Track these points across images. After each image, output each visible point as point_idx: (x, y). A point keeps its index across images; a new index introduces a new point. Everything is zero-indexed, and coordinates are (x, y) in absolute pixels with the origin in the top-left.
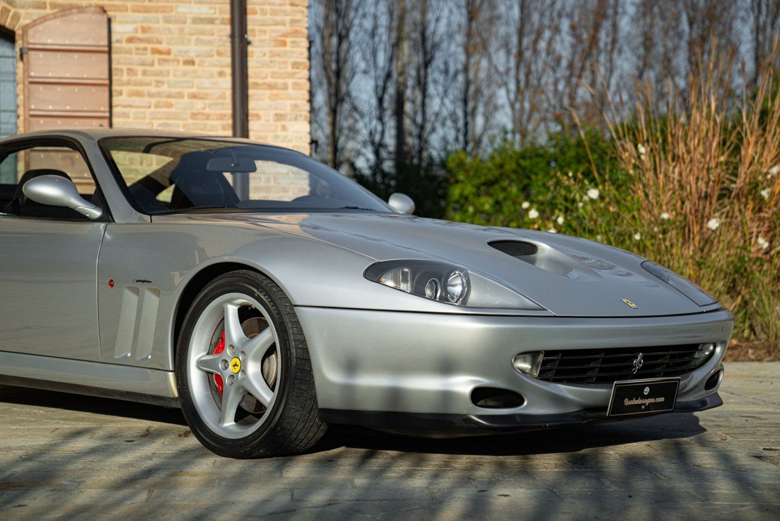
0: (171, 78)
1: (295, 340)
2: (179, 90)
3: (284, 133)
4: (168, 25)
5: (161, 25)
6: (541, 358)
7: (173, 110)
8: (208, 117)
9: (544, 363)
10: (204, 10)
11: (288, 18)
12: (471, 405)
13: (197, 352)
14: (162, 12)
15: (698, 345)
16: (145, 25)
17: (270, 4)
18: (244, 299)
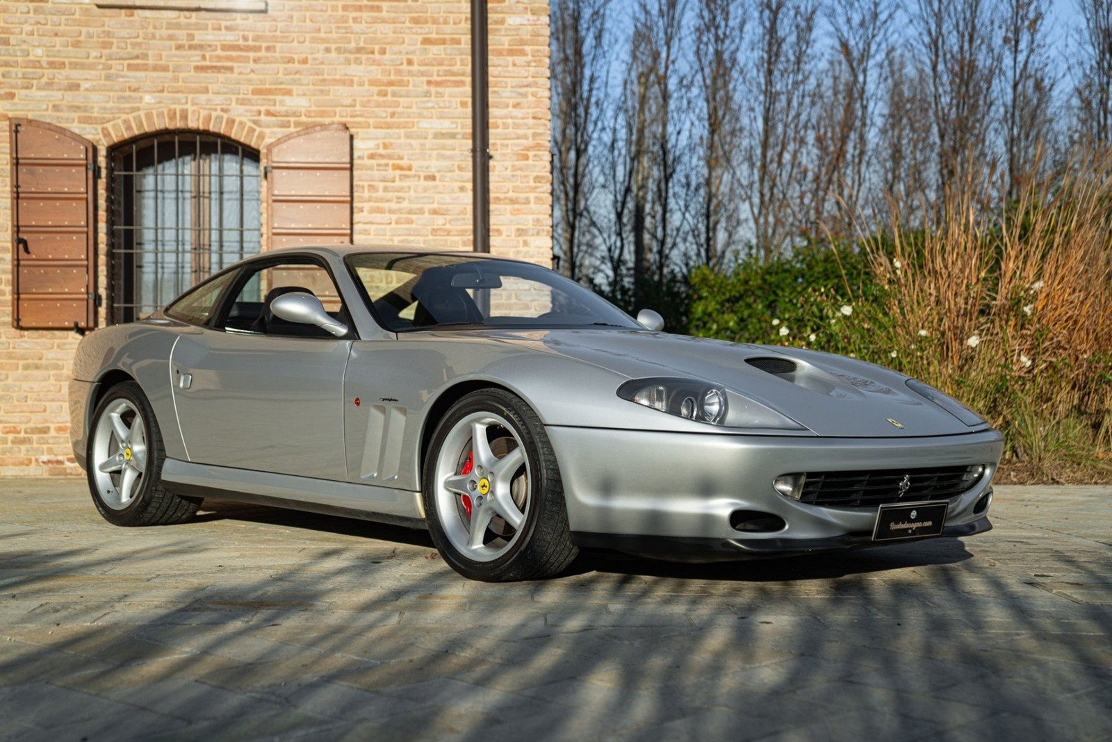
0: (412, 193)
1: (546, 461)
2: (420, 206)
3: (526, 249)
4: (408, 141)
5: (403, 140)
6: (803, 480)
7: (414, 226)
8: (448, 233)
9: (807, 485)
10: (446, 126)
11: (531, 131)
12: (730, 528)
13: (444, 472)
14: (404, 127)
15: (965, 467)
16: (387, 141)
17: (512, 118)
18: (493, 418)
